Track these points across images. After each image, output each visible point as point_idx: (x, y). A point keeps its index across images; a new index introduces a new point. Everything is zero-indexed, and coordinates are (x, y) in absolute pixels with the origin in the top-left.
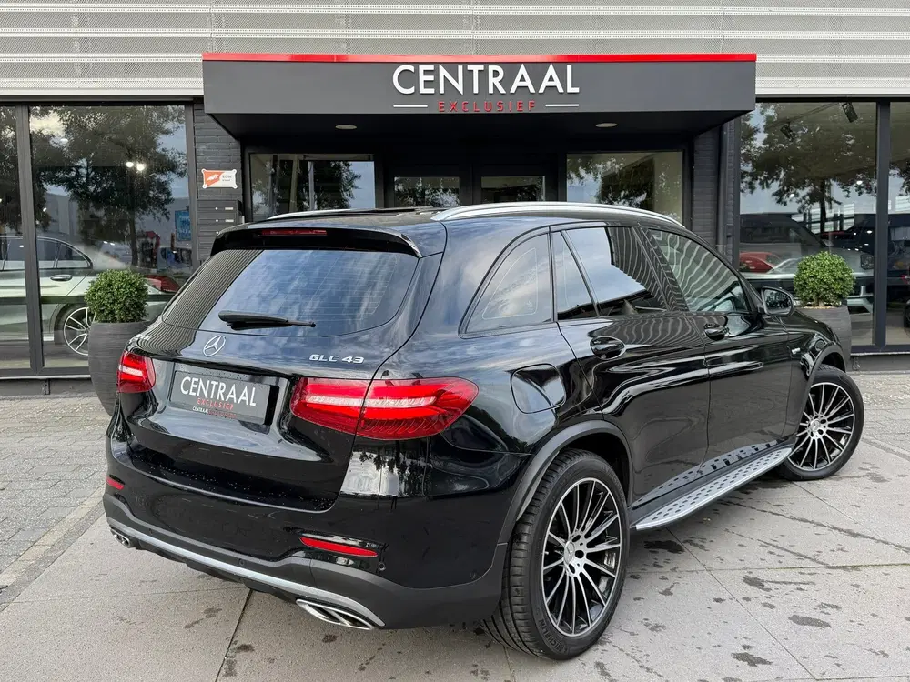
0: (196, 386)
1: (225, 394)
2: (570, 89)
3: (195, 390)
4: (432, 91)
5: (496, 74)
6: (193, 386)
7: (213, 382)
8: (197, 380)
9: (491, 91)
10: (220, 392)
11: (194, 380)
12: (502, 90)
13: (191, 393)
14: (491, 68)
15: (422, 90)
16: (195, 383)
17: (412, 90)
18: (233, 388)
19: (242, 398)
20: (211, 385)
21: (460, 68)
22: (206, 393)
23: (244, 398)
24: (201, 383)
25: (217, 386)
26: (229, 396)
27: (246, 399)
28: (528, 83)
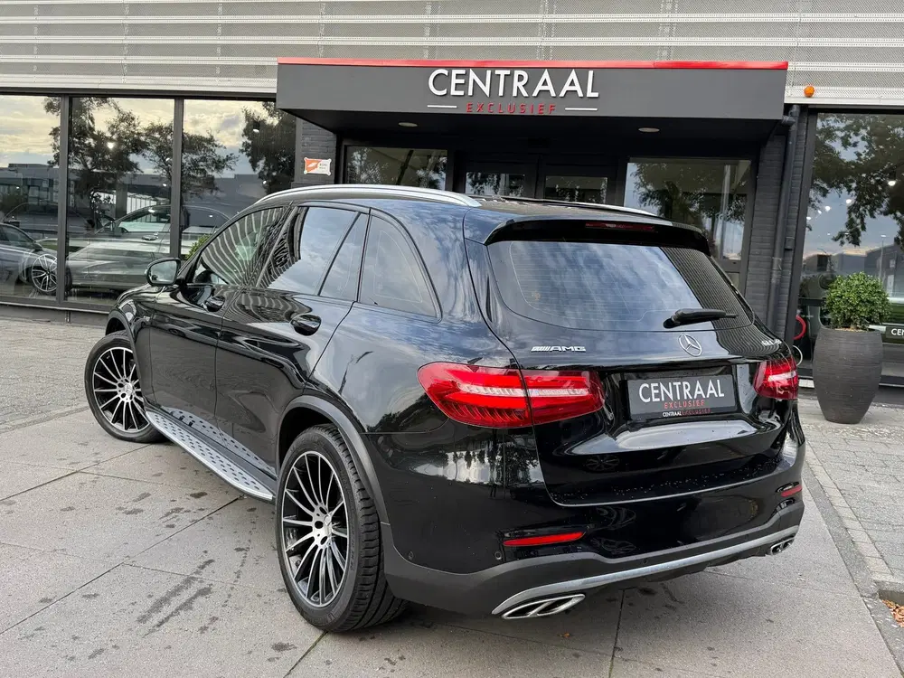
0: (657, 391)
1: (692, 392)
2: (590, 94)
3: (658, 395)
4: (461, 93)
5: (520, 78)
6: (654, 392)
7: (674, 384)
8: (657, 385)
9: (515, 94)
10: (686, 391)
11: (653, 385)
12: (525, 94)
13: (655, 400)
14: (517, 73)
15: (453, 92)
16: (655, 388)
17: (444, 92)
18: (698, 385)
19: (709, 392)
20: (674, 387)
21: (489, 72)
22: (671, 396)
23: (711, 392)
24: (662, 387)
25: (681, 387)
26: (697, 392)
27: (714, 391)
28: (550, 87)
